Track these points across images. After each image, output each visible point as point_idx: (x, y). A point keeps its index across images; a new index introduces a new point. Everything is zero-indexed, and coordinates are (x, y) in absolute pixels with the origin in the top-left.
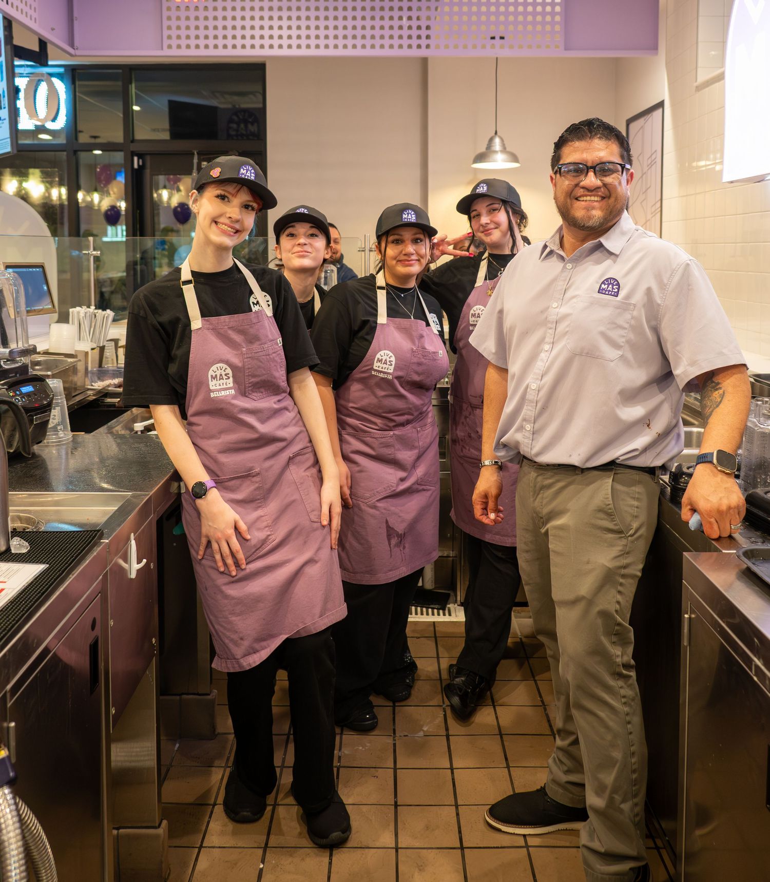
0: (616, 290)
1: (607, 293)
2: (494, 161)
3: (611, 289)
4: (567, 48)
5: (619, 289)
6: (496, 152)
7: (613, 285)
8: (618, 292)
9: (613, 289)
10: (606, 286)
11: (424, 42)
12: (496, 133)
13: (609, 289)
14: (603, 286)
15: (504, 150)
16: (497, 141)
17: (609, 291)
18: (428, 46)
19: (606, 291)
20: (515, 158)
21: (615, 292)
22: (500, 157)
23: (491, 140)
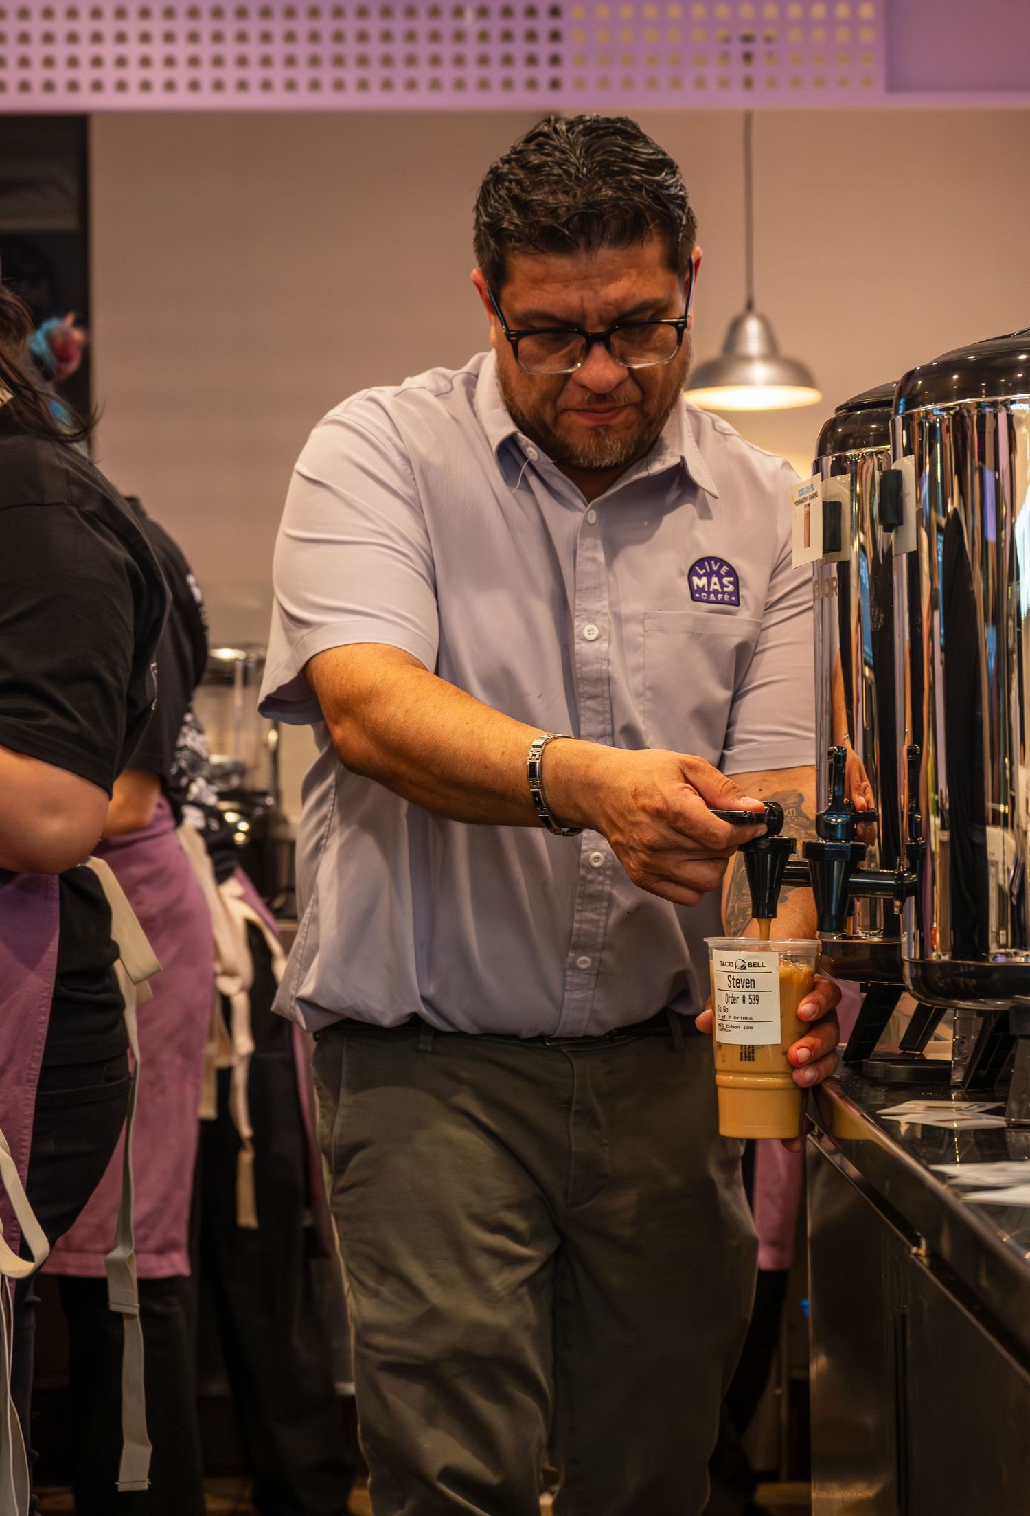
0: (731, 588)
1: (712, 597)
2: (746, 383)
3: (718, 587)
4: (895, 85)
5: (736, 583)
6: (747, 359)
7: (720, 577)
8: (736, 592)
9: (722, 586)
10: (704, 580)
11: (544, 73)
12: (750, 306)
13: (713, 587)
14: (695, 580)
15: (773, 353)
16: (753, 328)
17: (716, 592)
18: (555, 84)
19: (709, 593)
20: (801, 375)
21: (730, 594)
22: (760, 371)
23: (736, 327)
